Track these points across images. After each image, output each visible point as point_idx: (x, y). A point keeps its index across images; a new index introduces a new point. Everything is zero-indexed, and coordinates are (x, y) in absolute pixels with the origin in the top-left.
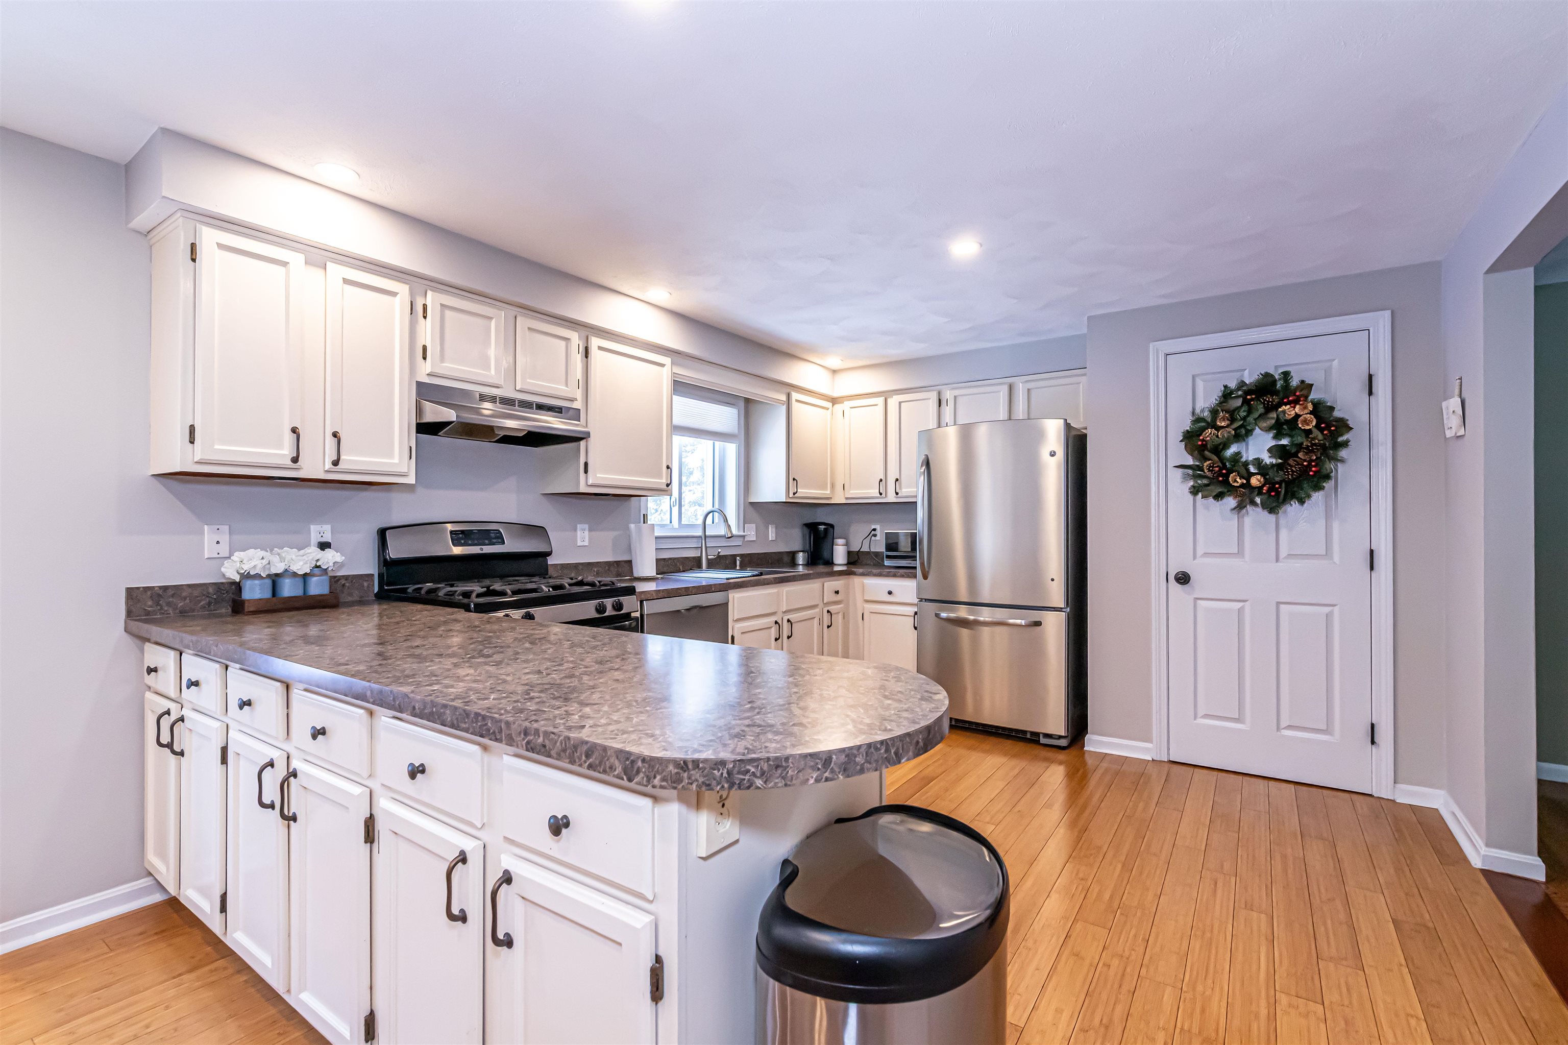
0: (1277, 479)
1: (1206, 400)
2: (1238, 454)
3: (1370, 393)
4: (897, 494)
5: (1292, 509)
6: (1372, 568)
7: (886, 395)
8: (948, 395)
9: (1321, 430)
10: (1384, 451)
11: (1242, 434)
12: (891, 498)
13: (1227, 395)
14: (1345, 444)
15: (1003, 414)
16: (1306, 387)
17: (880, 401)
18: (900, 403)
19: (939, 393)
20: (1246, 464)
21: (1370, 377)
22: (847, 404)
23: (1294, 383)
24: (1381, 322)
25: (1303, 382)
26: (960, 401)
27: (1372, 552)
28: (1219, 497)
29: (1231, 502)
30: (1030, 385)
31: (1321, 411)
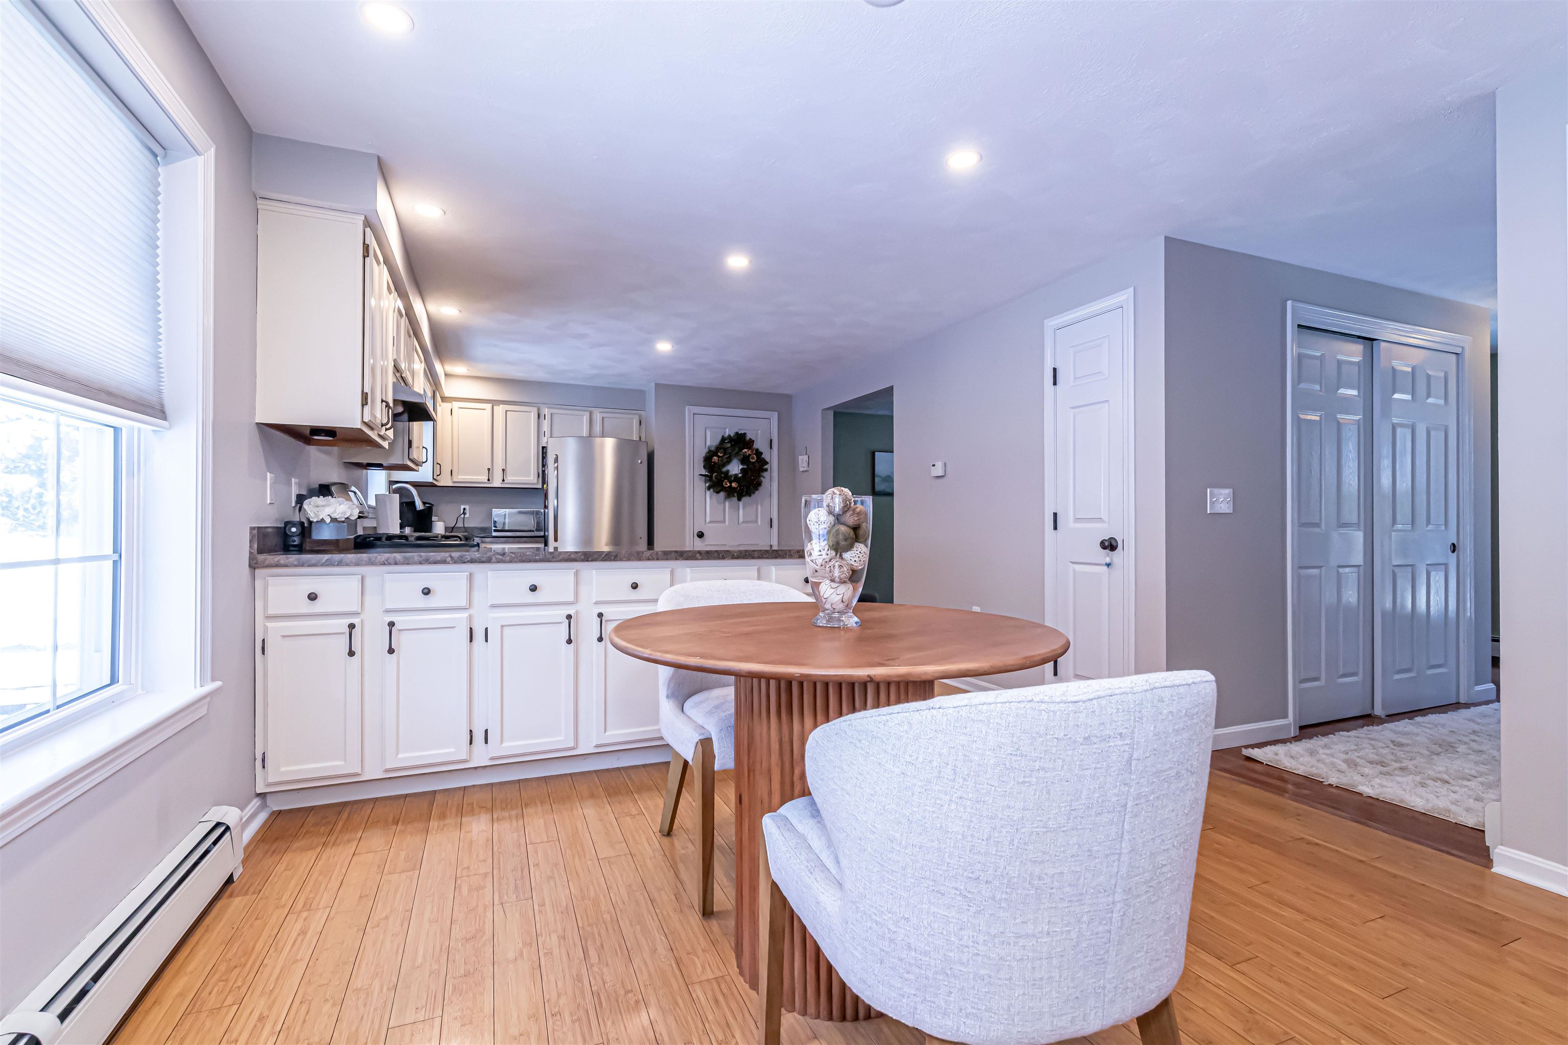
0: (743, 484)
1: (712, 441)
2: (728, 471)
3: (771, 448)
4: (503, 480)
5: (745, 499)
6: (771, 527)
7: (494, 403)
8: (546, 411)
9: (759, 463)
10: (775, 474)
11: (729, 461)
12: (497, 483)
13: (723, 440)
14: (766, 470)
15: (585, 433)
16: (751, 442)
17: (488, 406)
18: (506, 411)
19: (539, 410)
20: (731, 476)
21: (771, 440)
22: (456, 405)
23: (748, 438)
24: (775, 416)
25: (750, 439)
26: (555, 417)
27: (771, 519)
28: (718, 492)
29: (722, 494)
30: (605, 415)
31: (759, 453)
